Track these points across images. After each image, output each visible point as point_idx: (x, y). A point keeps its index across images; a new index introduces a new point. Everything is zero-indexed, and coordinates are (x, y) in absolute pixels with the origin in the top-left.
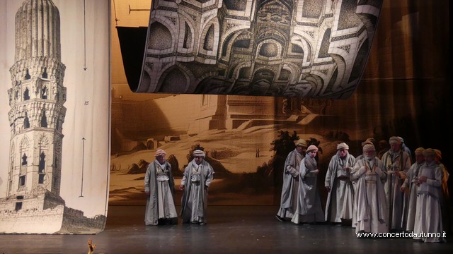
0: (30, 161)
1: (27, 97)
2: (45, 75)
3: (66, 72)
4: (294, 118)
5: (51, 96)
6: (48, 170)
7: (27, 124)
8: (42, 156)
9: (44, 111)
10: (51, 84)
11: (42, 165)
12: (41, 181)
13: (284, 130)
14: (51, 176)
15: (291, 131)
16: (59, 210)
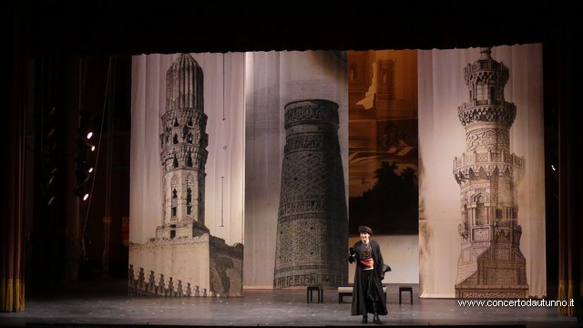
0: (179, 195)
1: (176, 141)
2: (191, 123)
3: (208, 121)
4: (393, 150)
5: (196, 141)
6: (194, 203)
7: (176, 164)
8: (189, 191)
9: (190, 153)
10: (195, 131)
11: (189, 199)
12: (189, 212)
13: (385, 161)
14: (196, 207)
15: (391, 162)
16: (205, 238)
